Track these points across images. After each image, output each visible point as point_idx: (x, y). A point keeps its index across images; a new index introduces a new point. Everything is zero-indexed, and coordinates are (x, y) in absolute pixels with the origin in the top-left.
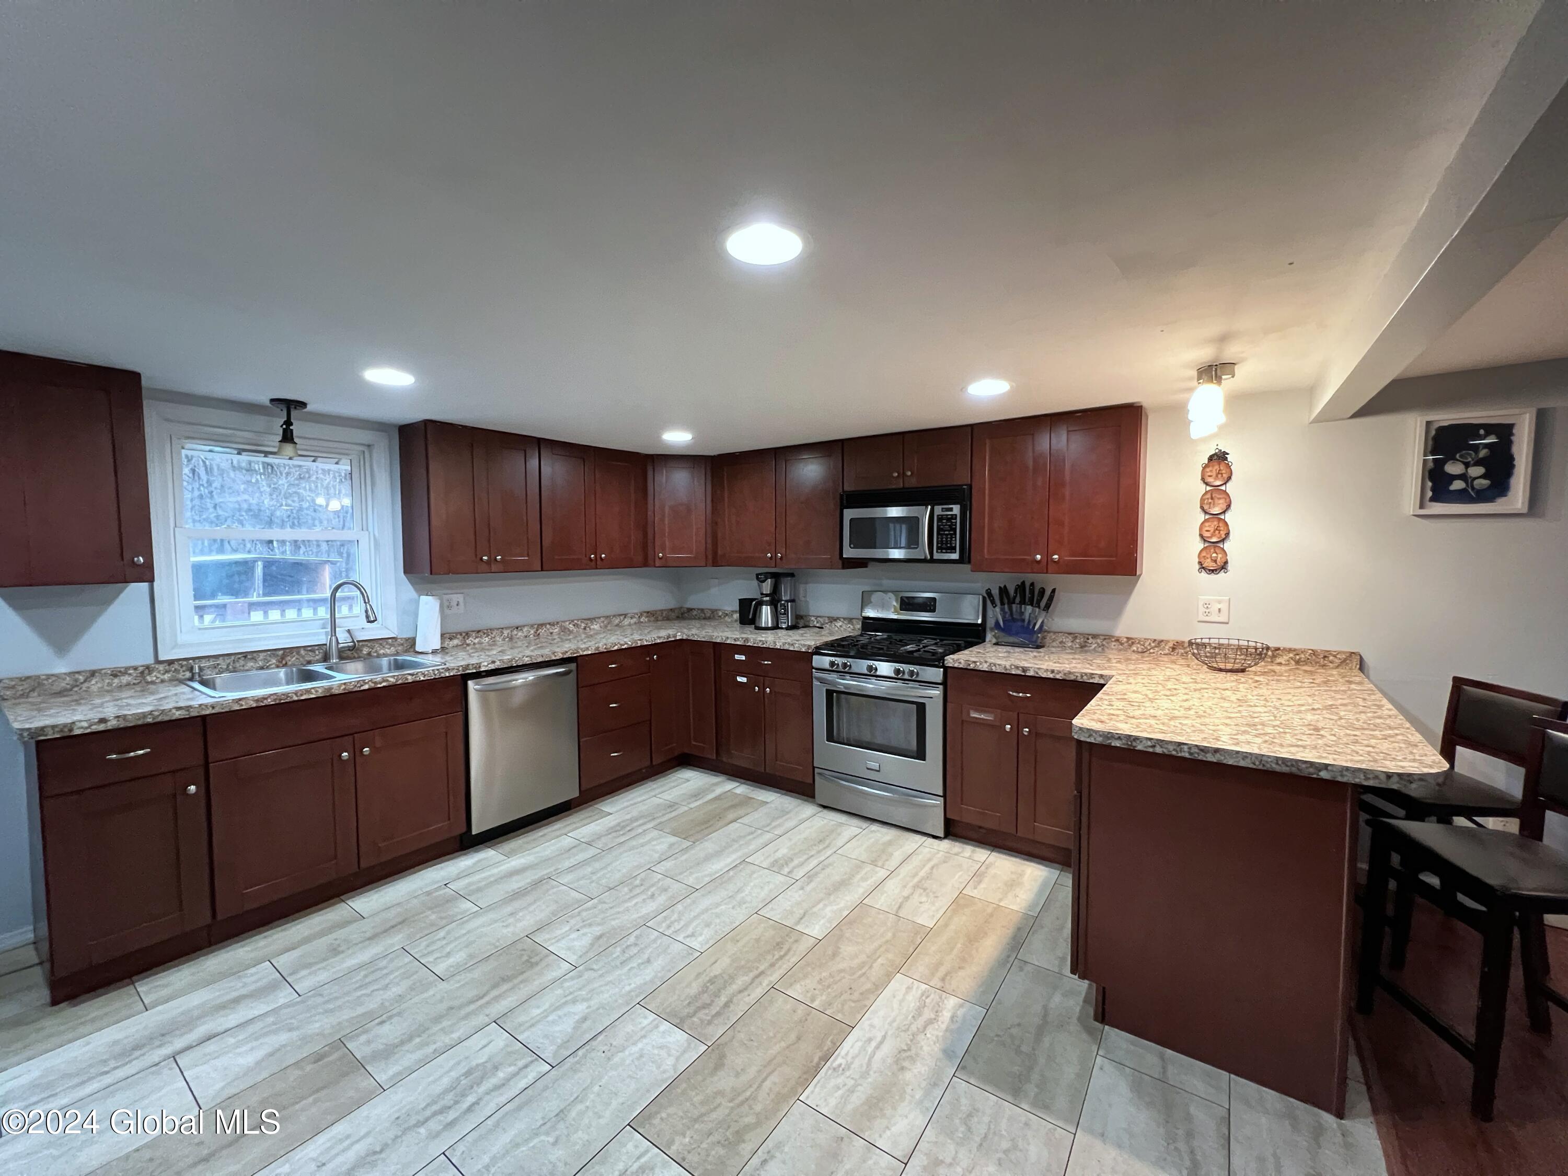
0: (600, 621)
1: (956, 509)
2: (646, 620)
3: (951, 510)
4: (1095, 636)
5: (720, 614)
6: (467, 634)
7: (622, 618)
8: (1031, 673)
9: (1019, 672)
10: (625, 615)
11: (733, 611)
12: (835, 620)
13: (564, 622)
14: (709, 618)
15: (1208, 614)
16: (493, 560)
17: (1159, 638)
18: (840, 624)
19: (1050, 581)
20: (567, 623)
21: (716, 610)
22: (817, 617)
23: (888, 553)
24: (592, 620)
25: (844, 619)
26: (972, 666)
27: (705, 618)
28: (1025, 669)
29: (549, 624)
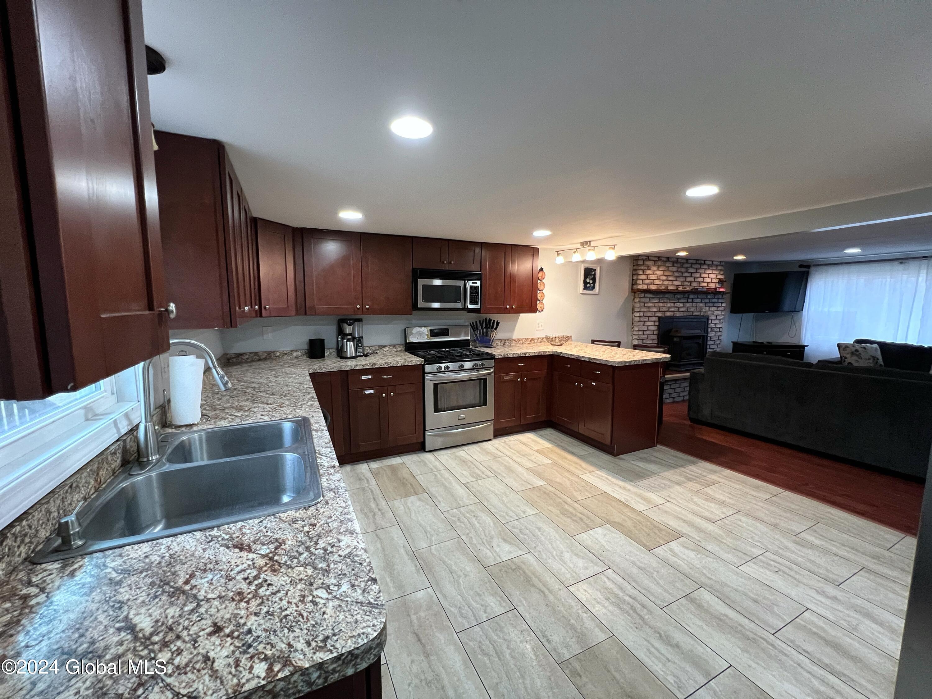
1: (478, 283)
3: (476, 283)
4: (508, 340)
5: (278, 354)
8: (527, 355)
9: (524, 355)
11: (292, 351)
12: (384, 347)
14: (265, 359)
15: (539, 327)
17: (530, 337)
18: (387, 349)
19: (495, 317)
21: (274, 352)
22: (369, 347)
23: (431, 305)
25: (390, 346)
26: (506, 356)
27: (260, 360)
28: (525, 354)
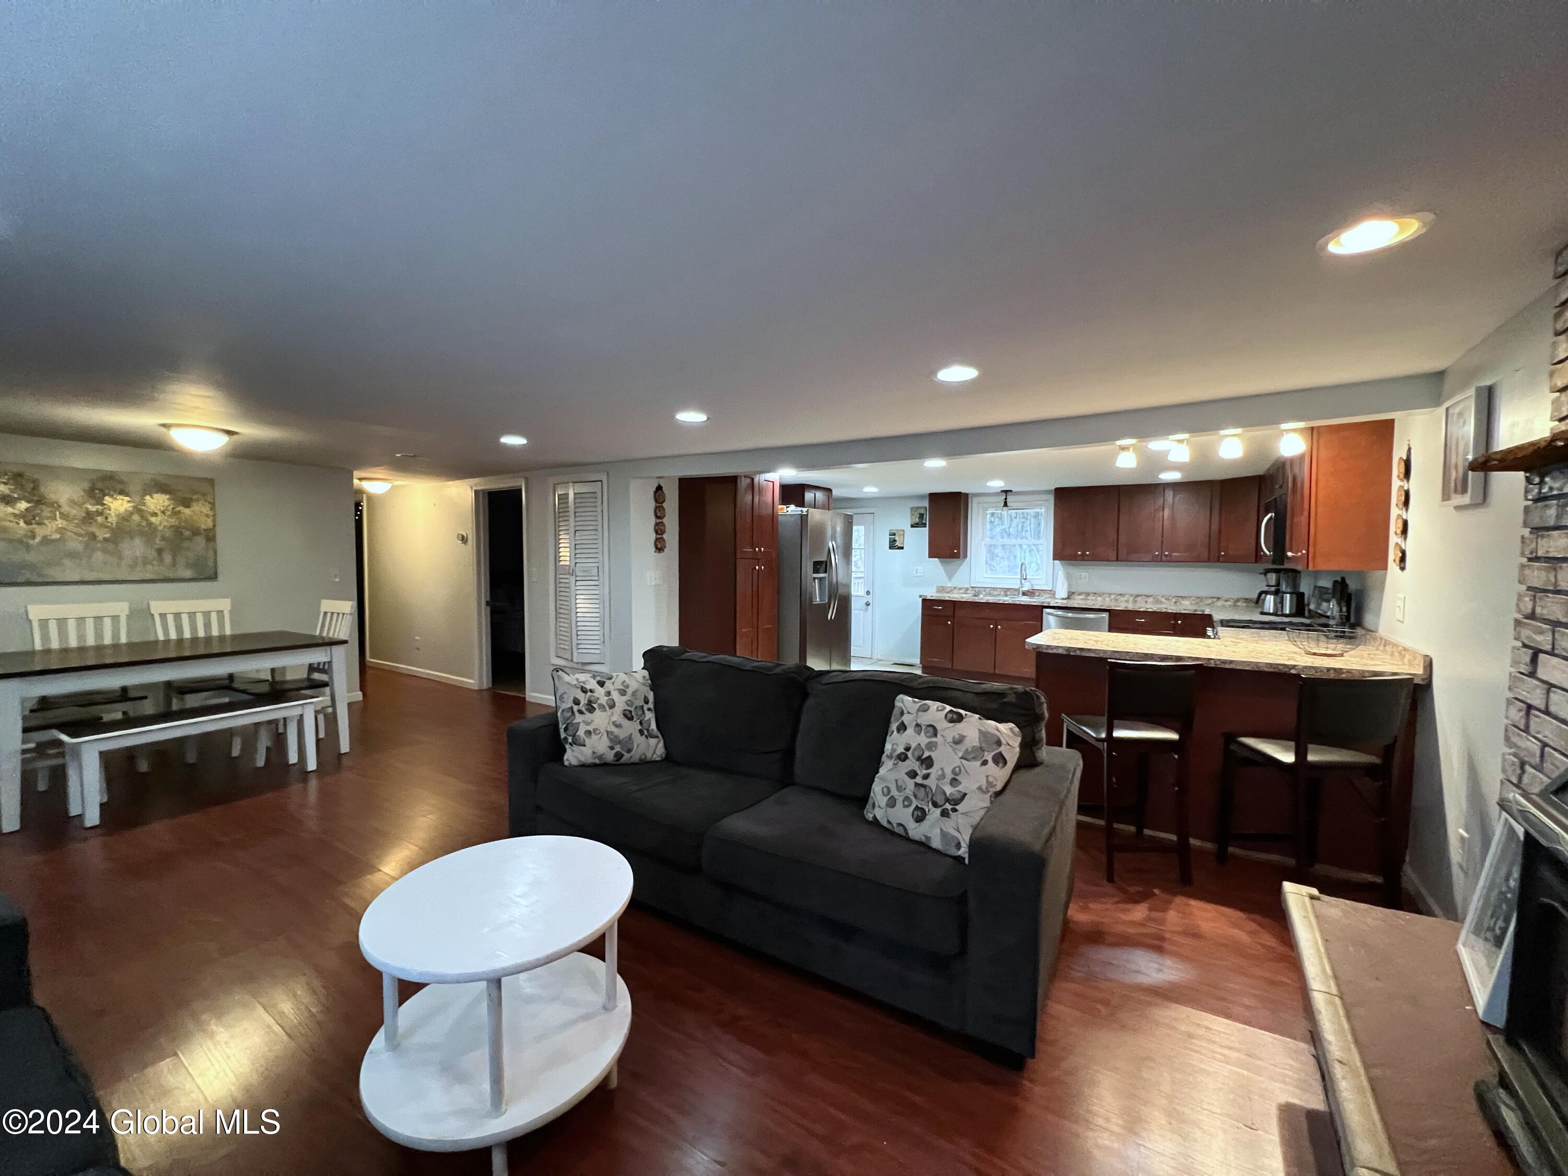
0: (1191, 599)
2: (1244, 604)
6: (1088, 594)
7: (1215, 600)
10: (1219, 598)
13: (1159, 595)
16: (1083, 555)
20: (1160, 597)
24: (1183, 598)
29: (1145, 595)
